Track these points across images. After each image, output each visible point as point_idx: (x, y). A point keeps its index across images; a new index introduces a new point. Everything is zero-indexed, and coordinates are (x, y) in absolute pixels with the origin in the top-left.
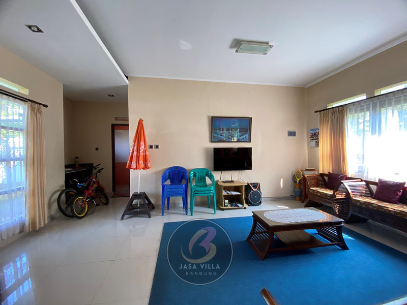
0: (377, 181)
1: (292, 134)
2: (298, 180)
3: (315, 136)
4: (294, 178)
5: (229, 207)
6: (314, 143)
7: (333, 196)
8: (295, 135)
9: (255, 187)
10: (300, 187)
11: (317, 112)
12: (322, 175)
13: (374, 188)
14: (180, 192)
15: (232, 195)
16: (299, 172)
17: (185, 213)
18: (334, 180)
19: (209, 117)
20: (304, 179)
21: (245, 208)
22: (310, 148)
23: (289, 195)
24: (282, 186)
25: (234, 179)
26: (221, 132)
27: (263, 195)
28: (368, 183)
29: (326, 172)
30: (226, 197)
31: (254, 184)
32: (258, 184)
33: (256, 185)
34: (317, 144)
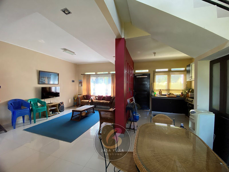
0: (98, 96)
1: (73, 81)
2: (76, 99)
3: (81, 83)
4: (74, 98)
5: (52, 115)
6: (80, 85)
7: (89, 101)
8: (74, 82)
9: (62, 104)
10: (76, 101)
11: (81, 74)
12: (84, 96)
13: (97, 97)
14: (27, 113)
15: (53, 109)
16: (76, 96)
17: (30, 123)
18: (88, 97)
19: (37, 71)
20: (78, 98)
21: (59, 113)
22: (79, 87)
23: (72, 105)
24: (70, 102)
25: (52, 102)
26: (44, 79)
27: (65, 107)
28: (96, 97)
29: (85, 95)
30: (50, 111)
31: (61, 102)
32: (63, 102)
33: (62, 103)
34: (82, 85)
